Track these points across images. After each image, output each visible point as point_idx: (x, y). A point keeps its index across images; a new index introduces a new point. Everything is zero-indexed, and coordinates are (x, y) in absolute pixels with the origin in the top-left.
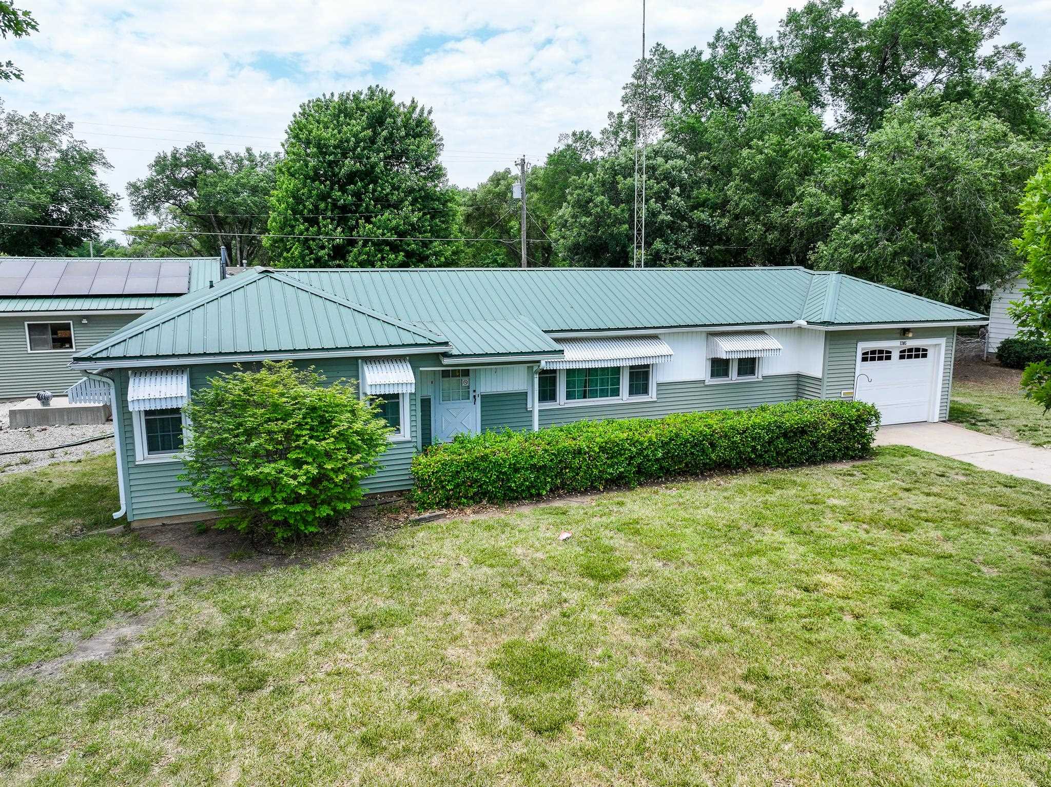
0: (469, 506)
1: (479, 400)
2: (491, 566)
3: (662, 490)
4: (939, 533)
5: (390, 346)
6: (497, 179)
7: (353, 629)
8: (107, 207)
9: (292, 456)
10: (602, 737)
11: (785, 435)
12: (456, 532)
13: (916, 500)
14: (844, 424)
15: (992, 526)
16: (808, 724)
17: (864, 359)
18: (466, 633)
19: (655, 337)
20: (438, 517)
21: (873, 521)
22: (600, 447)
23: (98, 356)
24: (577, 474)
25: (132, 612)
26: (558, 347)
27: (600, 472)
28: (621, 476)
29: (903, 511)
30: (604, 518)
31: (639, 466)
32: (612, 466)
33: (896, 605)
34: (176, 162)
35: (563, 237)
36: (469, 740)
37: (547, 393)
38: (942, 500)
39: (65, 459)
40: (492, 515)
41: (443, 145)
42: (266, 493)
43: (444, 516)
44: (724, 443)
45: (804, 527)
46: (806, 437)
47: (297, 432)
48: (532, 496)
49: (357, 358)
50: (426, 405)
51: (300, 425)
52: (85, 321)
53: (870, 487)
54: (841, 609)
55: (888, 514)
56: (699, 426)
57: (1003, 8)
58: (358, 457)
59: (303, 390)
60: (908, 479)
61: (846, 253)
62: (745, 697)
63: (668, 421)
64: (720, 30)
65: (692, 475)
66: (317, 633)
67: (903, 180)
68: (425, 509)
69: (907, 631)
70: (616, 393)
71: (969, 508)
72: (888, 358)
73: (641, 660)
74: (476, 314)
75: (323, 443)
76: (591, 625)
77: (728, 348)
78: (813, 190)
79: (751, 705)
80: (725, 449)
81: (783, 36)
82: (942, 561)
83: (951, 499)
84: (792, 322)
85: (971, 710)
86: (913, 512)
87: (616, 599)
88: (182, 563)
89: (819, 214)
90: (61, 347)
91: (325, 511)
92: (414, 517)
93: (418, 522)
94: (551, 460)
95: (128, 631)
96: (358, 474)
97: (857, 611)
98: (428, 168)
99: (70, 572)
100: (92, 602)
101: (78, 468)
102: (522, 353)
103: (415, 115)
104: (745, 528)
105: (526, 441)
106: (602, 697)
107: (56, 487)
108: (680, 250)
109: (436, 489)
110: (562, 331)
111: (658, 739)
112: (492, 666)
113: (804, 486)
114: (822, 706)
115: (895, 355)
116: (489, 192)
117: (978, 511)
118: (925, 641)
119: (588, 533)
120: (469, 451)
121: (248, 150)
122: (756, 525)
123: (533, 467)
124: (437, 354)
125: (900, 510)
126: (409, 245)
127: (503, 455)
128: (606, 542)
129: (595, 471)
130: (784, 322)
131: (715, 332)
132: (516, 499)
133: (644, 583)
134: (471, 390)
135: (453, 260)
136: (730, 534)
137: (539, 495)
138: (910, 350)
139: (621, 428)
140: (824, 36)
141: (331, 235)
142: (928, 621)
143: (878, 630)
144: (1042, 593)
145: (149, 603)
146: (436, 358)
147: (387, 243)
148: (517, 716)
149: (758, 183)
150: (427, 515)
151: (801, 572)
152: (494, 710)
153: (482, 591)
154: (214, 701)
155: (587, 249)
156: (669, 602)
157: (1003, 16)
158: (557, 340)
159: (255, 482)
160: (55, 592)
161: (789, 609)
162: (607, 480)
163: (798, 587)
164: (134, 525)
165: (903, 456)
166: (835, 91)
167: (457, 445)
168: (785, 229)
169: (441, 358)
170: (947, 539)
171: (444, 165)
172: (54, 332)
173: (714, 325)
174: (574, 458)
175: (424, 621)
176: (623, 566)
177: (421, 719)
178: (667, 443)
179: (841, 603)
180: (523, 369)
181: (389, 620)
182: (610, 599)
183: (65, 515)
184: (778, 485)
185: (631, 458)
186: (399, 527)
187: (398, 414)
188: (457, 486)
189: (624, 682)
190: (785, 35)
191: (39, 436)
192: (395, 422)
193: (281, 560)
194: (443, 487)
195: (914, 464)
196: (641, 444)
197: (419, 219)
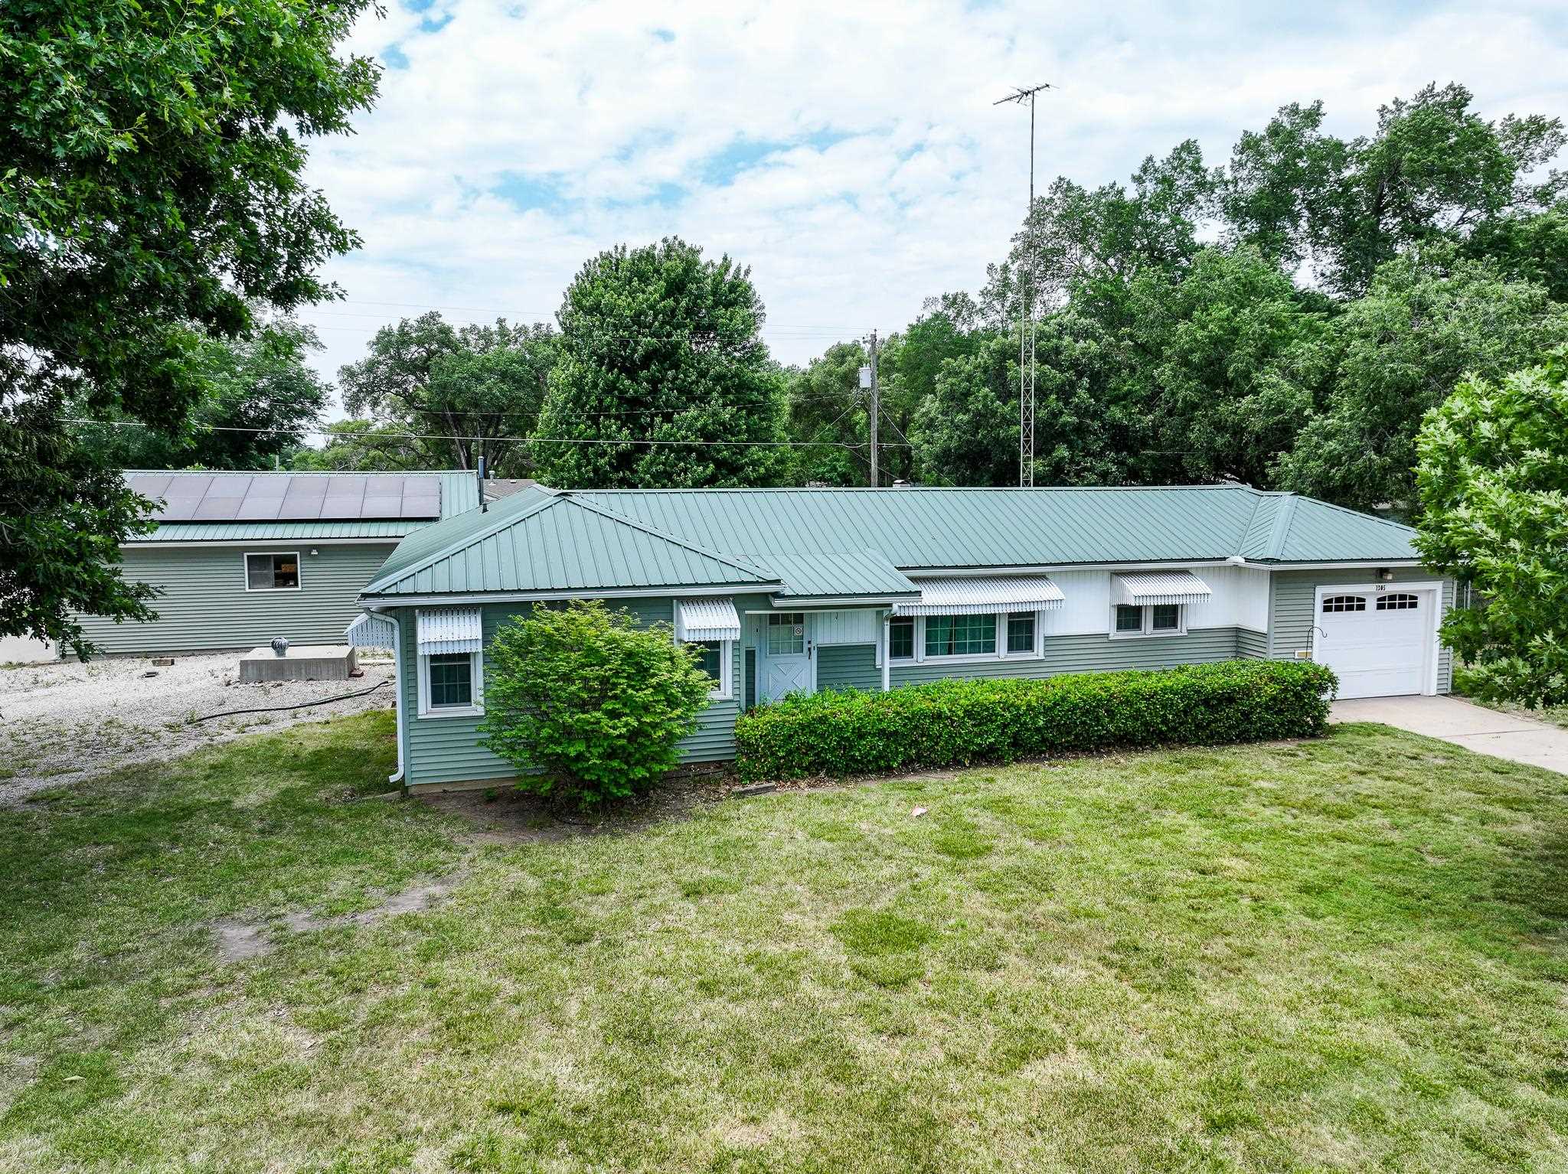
0: (803, 778)
1: (814, 653)
2: (831, 840)
3: (1044, 767)
4: (1387, 821)
5: (712, 584)
6: (840, 354)
7: (678, 895)
8: (316, 401)
9: (608, 706)
10: (950, 991)
11: (1206, 702)
12: (789, 805)
13: (1367, 785)
14: (1286, 690)
15: (1457, 815)
16: (1174, 988)
17: (1327, 609)
18: (803, 901)
19: (1042, 577)
20: (767, 789)
21: (1306, 807)
22: (965, 711)
23: (388, 591)
24: (937, 744)
25: (434, 872)
26: (914, 587)
27: (965, 741)
28: (992, 748)
29: (1348, 796)
30: (968, 796)
31: (1015, 735)
32: (979, 735)
33: (1306, 889)
34: (404, 338)
35: (928, 442)
36: (809, 988)
37: (901, 646)
38: (1402, 785)
39: (310, 719)
40: (831, 790)
41: (764, 314)
42: (581, 747)
43: (773, 788)
44: (1126, 711)
45: (1217, 810)
46: (1234, 705)
47: (614, 680)
48: (879, 770)
49: (671, 598)
50: (750, 656)
51: (617, 674)
52: (315, 553)
53: (1314, 769)
54: (1240, 892)
55: (1330, 799)
56: (1094, 688)
57: (1562, 121)
58: (678, 712)
59: (617, 632)
60: (1366, 761)
61: (1315, 467)
62: (1109, 965)
63: (1053, 681)
64: (1150, 159)
65: (1083, 751)
66: (640, 897)
67: (1392, 371)
68: (752, 781)
69: (1313, 915)
70: (990, 648)
71: (1436, 794)
72: (1361, 608)
73: (999, 931)
74: (813, 546)
75: (640, 693)
76: (945, 898)
77: (1138, 591)
78: (1274, 379)
79: (1115, 971)
80: (1126, 719)
81: (1238, 166)
82: (1378, 849)
83: (1415, 785)
84: (1224, 559)
85: (1360, 983)
86: (1359, 798)
87: (975, 874)
88: (475, 830)
89: (1282, 412)
90: (284, 585)
91: (640, 773)
92: (738, 788)
93: (741, 795)
94: (905, 725)
95: (436, 890)
96: (678, 731)
97: (1256, 894)
98: (744, 348)
99: (354, 835)
100: (388, 864)
101: (327, 730)
102: (869, 595)
103: (728, 277)
104: (1142, 810)
105: (873, 702)
106: (953, 960)
107: (310, 750)
108: (1088, 459)
109: (764, 755)
110: (920, 568)
111: (1009, 995)
112: (832, 930)
113: (1227, 766)
114: (1193, 974)
115: (1371, 604)
116: (830, 374)
117: (1446, 798)
118: (1330, 923)
119: (947, 810)
120: (804, 711)
121: (501, 322)
122: (1157, 807)
123: (882, 733)
124: (766, 595)
125: (1344, 795)
126: (719, 451)
127: (844, 716)
128: (967, 819)
129: (959, 741)
130: (1214, 559)
131: (1122, 571)
132: (862, 772)
133: (1012, 861)
134: (805, 641)
135: (777, 472)
136: (1122, 816)
137: (889, 769)
138: (1392, 597)
139: (993, 690)
140: (1296, 165)
141: (614, 438)
142: (1341, 906)
143: (1277, 912)
144: (1491, 883)
145: (450, 866)
146: (765, 599)
147: (689, 449)
148: (859, 972)
149: (1198, 368)
150: (753, 787)
151: (1200, 855)
152: (837, 965)
153: (820, 864)
154: (542, 951)
155: (961, 457)
156: (1037, 879)
157: (1563, 132)
158: (914, 579)
159: (569, 733)
160: (345, 853)
161: (1177, 891)
162: (974, 753)
163: (1192, 870)
164: (412, 791)
165: (1369, 735)
166: (1316, 238)
167: (789, 704)
168: (1238, 430)
169: (771, 598)
170: (1395, 827)
171: (765, 343)
172: (277, 567)
173: (1118, 562)
174: (932, 723)
175: (756, 889)
176: (986, 843)
177: (759, 970)
178: (1051, 709)
179: (1241, 885)
180: (870, 615)
181: (715, 888)
182: (968, 875)
183: (330, 779)
184: (1192, 765)
185: (1005, 726)
186: (719, 799)
187: (719, 666)
188: (790, 753)
189: (977, 948)
190: (1241, 165)
191: (275, 692)
192: (715, 674)
193: (587, 830)
194: (773, 754)
195: (1381, 744)
196: (1018, 708)
197: (732, 416)
